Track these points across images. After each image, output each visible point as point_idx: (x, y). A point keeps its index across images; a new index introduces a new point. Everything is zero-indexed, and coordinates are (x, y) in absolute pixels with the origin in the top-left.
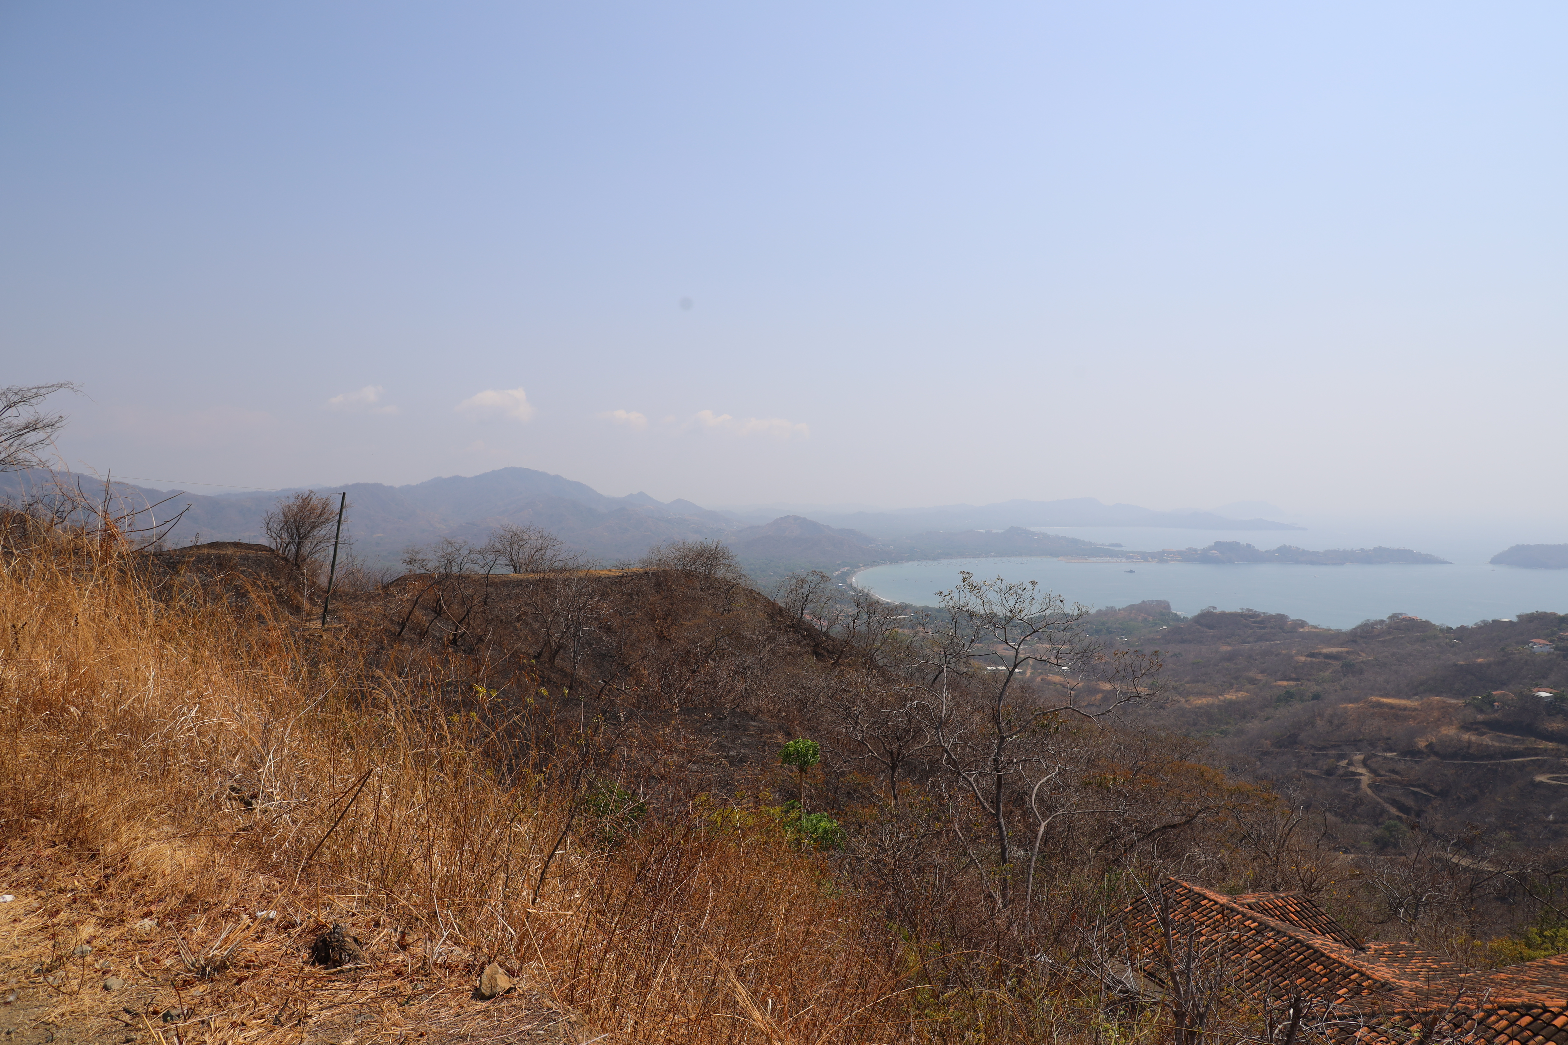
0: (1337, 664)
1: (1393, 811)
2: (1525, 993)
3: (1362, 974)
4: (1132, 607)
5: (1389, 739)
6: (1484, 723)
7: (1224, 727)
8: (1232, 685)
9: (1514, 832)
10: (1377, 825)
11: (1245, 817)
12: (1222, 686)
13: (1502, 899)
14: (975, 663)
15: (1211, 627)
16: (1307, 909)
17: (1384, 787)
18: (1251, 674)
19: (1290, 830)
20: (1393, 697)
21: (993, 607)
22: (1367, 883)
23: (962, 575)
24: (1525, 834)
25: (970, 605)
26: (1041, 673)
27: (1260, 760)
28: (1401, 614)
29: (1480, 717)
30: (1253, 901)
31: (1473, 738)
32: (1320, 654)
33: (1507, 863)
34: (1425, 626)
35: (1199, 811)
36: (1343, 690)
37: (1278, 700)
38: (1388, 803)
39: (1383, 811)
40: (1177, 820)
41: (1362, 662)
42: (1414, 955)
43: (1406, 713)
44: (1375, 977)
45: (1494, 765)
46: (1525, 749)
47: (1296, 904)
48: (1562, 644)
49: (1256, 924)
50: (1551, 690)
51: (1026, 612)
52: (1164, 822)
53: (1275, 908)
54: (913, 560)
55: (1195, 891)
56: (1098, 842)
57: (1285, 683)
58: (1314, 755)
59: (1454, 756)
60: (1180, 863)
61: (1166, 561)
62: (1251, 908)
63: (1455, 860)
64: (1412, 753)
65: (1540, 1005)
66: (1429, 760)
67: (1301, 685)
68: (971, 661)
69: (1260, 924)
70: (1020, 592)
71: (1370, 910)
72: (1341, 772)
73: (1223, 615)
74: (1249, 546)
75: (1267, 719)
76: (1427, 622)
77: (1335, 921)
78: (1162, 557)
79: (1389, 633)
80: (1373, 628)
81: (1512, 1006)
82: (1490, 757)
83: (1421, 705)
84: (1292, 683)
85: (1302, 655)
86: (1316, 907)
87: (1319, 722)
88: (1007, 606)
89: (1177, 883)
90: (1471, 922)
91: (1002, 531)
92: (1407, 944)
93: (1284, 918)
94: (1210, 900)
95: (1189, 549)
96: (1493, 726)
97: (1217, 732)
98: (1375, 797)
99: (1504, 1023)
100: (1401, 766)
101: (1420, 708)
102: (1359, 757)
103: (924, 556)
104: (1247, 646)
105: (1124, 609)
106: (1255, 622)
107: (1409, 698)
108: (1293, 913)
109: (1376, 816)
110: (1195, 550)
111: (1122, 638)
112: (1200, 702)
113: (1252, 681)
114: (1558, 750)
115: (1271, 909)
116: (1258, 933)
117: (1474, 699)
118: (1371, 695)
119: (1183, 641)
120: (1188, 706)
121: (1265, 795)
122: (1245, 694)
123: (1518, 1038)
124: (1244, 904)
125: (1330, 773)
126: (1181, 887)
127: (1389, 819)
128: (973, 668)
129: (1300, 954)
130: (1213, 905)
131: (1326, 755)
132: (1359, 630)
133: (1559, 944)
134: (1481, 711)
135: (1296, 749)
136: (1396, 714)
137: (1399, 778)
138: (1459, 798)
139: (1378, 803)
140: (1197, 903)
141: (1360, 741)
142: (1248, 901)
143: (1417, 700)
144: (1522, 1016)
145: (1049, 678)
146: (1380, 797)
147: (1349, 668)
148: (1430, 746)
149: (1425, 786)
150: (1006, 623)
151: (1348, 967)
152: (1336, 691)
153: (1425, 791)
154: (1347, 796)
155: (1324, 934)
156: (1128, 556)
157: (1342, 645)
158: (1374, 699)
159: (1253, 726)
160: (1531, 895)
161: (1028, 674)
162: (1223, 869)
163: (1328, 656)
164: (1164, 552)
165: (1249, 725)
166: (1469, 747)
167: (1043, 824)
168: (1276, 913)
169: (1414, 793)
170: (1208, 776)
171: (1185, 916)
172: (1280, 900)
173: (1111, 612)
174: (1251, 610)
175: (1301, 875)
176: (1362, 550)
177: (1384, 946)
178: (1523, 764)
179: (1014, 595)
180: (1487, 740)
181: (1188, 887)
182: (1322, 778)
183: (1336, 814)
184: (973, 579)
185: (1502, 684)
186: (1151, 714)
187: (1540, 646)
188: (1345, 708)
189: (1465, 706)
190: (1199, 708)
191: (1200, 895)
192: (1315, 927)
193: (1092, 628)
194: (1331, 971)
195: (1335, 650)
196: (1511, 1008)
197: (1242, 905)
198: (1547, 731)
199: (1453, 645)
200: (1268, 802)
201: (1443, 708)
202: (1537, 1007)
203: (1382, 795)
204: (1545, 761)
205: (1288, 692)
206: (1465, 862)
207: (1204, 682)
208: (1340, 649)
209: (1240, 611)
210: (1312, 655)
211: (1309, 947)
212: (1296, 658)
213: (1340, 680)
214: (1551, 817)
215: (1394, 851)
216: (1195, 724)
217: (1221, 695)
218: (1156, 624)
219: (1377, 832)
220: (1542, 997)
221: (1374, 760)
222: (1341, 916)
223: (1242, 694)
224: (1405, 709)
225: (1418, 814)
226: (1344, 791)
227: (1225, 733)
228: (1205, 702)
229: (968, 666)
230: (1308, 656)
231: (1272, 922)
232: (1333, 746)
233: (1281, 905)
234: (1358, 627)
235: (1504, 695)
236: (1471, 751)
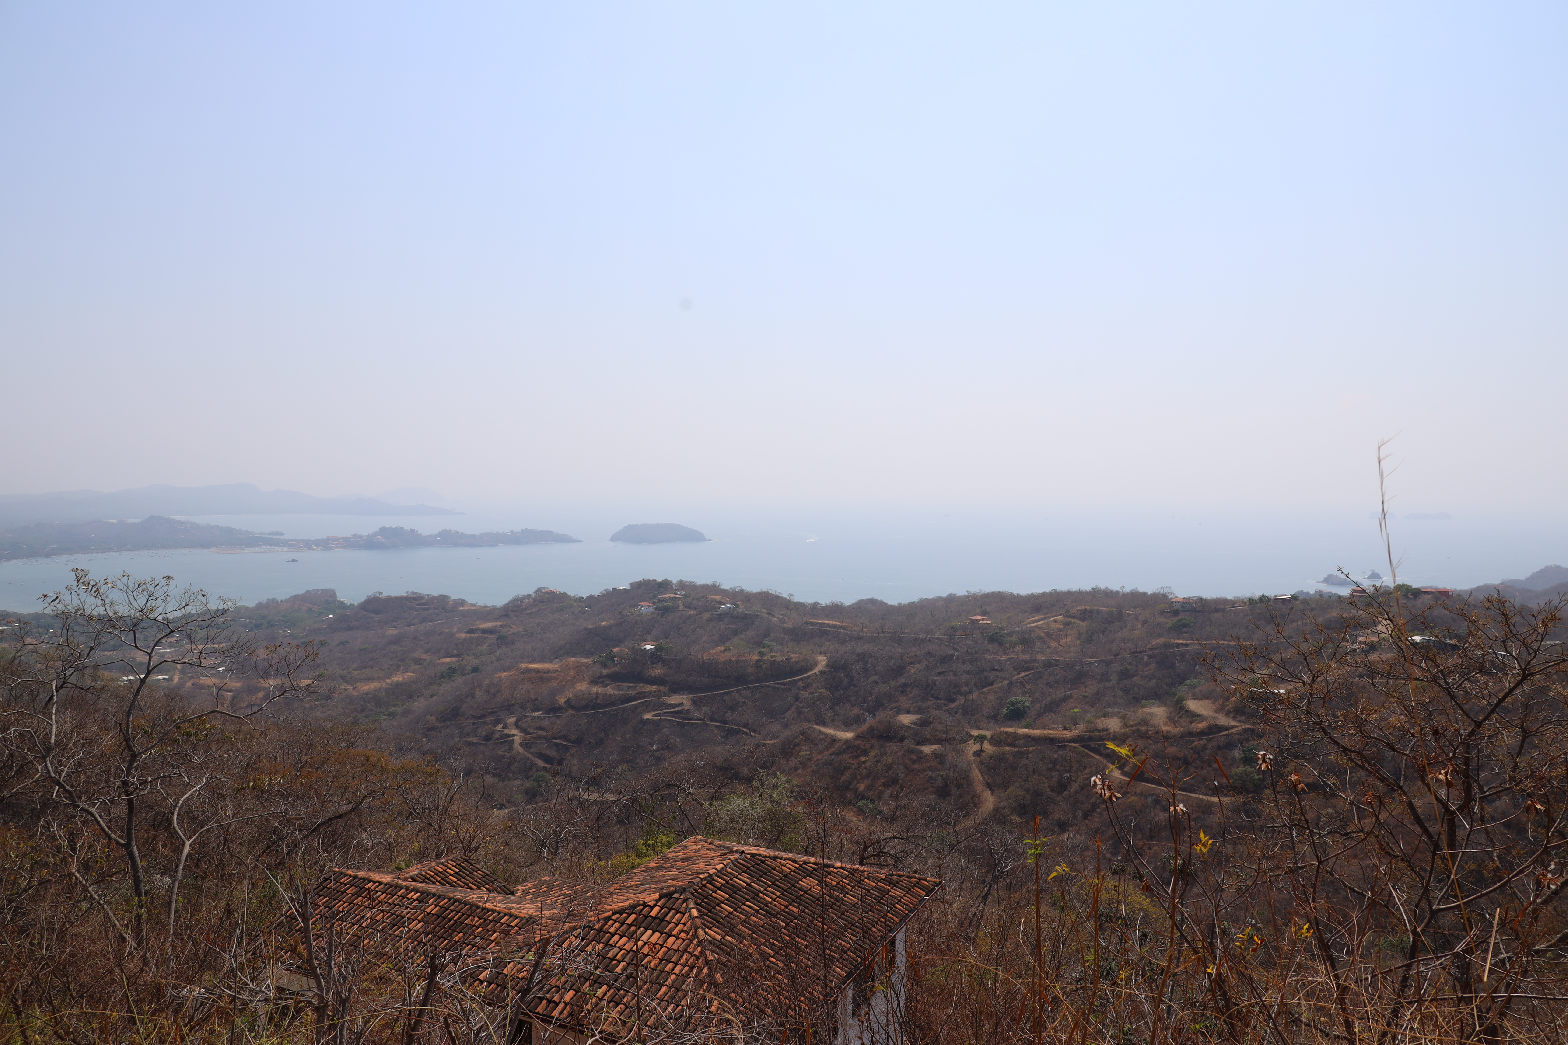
0: (492, 638)
1: (540, 763)
2: (632, 896)
3: (511, 915)
4: (296, 597)
5: (536, 700)
6: (608, 676)
7: (391, 710)
8: (398, 667)
9: (630, 764)
10: (527, 779)
11: (411, 793)
12: (389, 669)
13: (620, 822)
14: (106, 674)
15: (377, 612)
16: (464, 868)
17: (533, 743)
18: (416, 655)
19: (451, 798)
20: (539, 662)
21: (117, 608)
22: (518, 832)
23: (74, 573)
24: (638, 764)
25: (86, 607)
26: (192, 677)
27: (426, 736)
28: (544, 588)
29: (605, 672)
30: (416, 873)
31: (600, 690)
32: (478, 629)
33: (623, 791)
34: (564, 596)
35: (366, 796)
36: (498, 660)
37: (442, 677)
38: (536, 757)
39: (533, 765)
40: (344, 809)
41: (514, 633)
42: (553, 886)
43: (549, 675)
44: (522, 915)
45: (615, 710)
46: (637, 694)
47: (455, 867)
48: (660, 605)
49: (419, 894)
50: (653, 643)
51: (160, 610)
52: (330, 815)
53: (436, 875)
54: (16, 558)
55: (360, 876)
56: (259, 849)
57: (448, 660)
58: (474, 724)
59: (586, 707)
60: (348, 851)
61: (331, 549)
62: (414, 880)
63: (586, 797)
64: (554, 710)
65: (641, 902)
66: (567, 714)
67: (462, 660)
68: (100, 673)
69: (422, 893)
70: (151, 588)
71: (520, 856)
72: (497, 735)
73: (389, 599)
74: (412, 530)
75: (432, 696)
76: (564, 594)
77: (488, 873)
78: (326, 544)
79: (535, 606)
80: (522, 602)
81: (622, 909)
82: (612, 704)
83: (560, 666)
84: (454, 659)
85: (462, 632)
86: (472, 865)
87: (478, 693)
88: (135, 604)
89: (341, 873)
90: (598, 846)
91: (140, 521)
92: (547, 878)
93: (444, 882)
94: (375, 882)
95: (355, 535)
96: (615, 678)
97: (385, 715)
98: (525, 753)
99: (617, 925)
100: (546, 723)
101: (560, 670)
102: (513, 720)
103: (33, 552)
104: (412, 628)
105: (286, 601)
106: (419, 604)
107: (551, 662)
108: (452, 875)
109: (527, 770)
110: (361, 536)
111: (285, 631)
112: (367, 687)
113: (418, 661)
114: (659, 691)
115: (432, 877)
116: (420, 902)
117: (600, 657)
118: (522, 662)
119: (350, 629)
120: (355, 693)
121: (428, 769)
122: (412, 674)
123: (626, 934)
124: (408, 878)
125: (488, 738)
126: (346, 875)
127: (537, 771)
128: (102, 680)
129: (458, 912)
130: (377, 886)
131: (485, 722)
132: (510, 605)
133: (658, 849)
134: (605, 666)
135: (459, 720)
136: (541, 677)
137: (545, 734)
138: (590, 742)
139: (528, 759)
140: (361, 889)
141: (513, 705)
142: (411, 874)
143: (558, 662)
144: (629, 915)
145: (201, 681)
146: (530, 753)
147: (503, 640)
148: (568, 701)
149: (564, 738)
150: (134, 626)
151: (499, 913)
152: (492, 662)
153: (565, 741)
154: (503, 756)
155: (479, 888)
156: (290, 544)
157: (496, 620)
158: (524, 666)
159: (419, 705)
160: (640, 813)
161: (176, 679)
162: (390, 848)
163: (484, 631)
164: (328, 539)
165: (416, 704)
166: (597, 699)
167: (188, 843)
168: (437, 880)
169: (557, 745)
170: (374, 760)
171: (350, 904)
172: (441, 866)
173: (273, 604)
174: (416, 593)
175: (461, 838)
176: (512, 532)
177: (530, 885)
178: (635, 707)
179: (145, 593)
180: (610, 690)
181: (353, 874)
182: (481, 744)
183: (494, 775)
184: (90, 577)
185: (620, 642)
186: (317, 706)
187: (646, 608)
188: (500, 677)
189: (594, 663)
190: (367, 694)
191: (364, 879)
192: (472, 883)
193: (251, 623)
194: (485, 920)
195: (490, 625)
196: (621, 912)
197: (406, 879)
198: (651, 677)
199: (584, 613)
200: (431, 775)
201: (577, 667)
202: (639, 905)
203: (531, 750)
204: (650, 702)
205: (450, 668)
206: (594, 796)
207: (372, 667)
208: (495, 624)
209: (405, 595)
210: (471, 631)
211: (466, 903)
212: (457, 635)
213: (495, 652)
214: (655, 747)
215: (541, 799)
216: (363, 710)
217: (388, 678)
218: (321, 613)
219: (528, 784)
220: (641, 896)
221: (524, 720)
222: (495, 868)
223: (408, 675)
224: (548, 671)
225: (560, 763)
226: (500, 752)
227: (392, 715)
228: (373, 687)
229: (95, 678)
230: (467, 632)
231: (433, 888)
232: (490, 713)
233: (441, 870)
234: (509, 603)
235: (621, 651)
236: (599, 701)
